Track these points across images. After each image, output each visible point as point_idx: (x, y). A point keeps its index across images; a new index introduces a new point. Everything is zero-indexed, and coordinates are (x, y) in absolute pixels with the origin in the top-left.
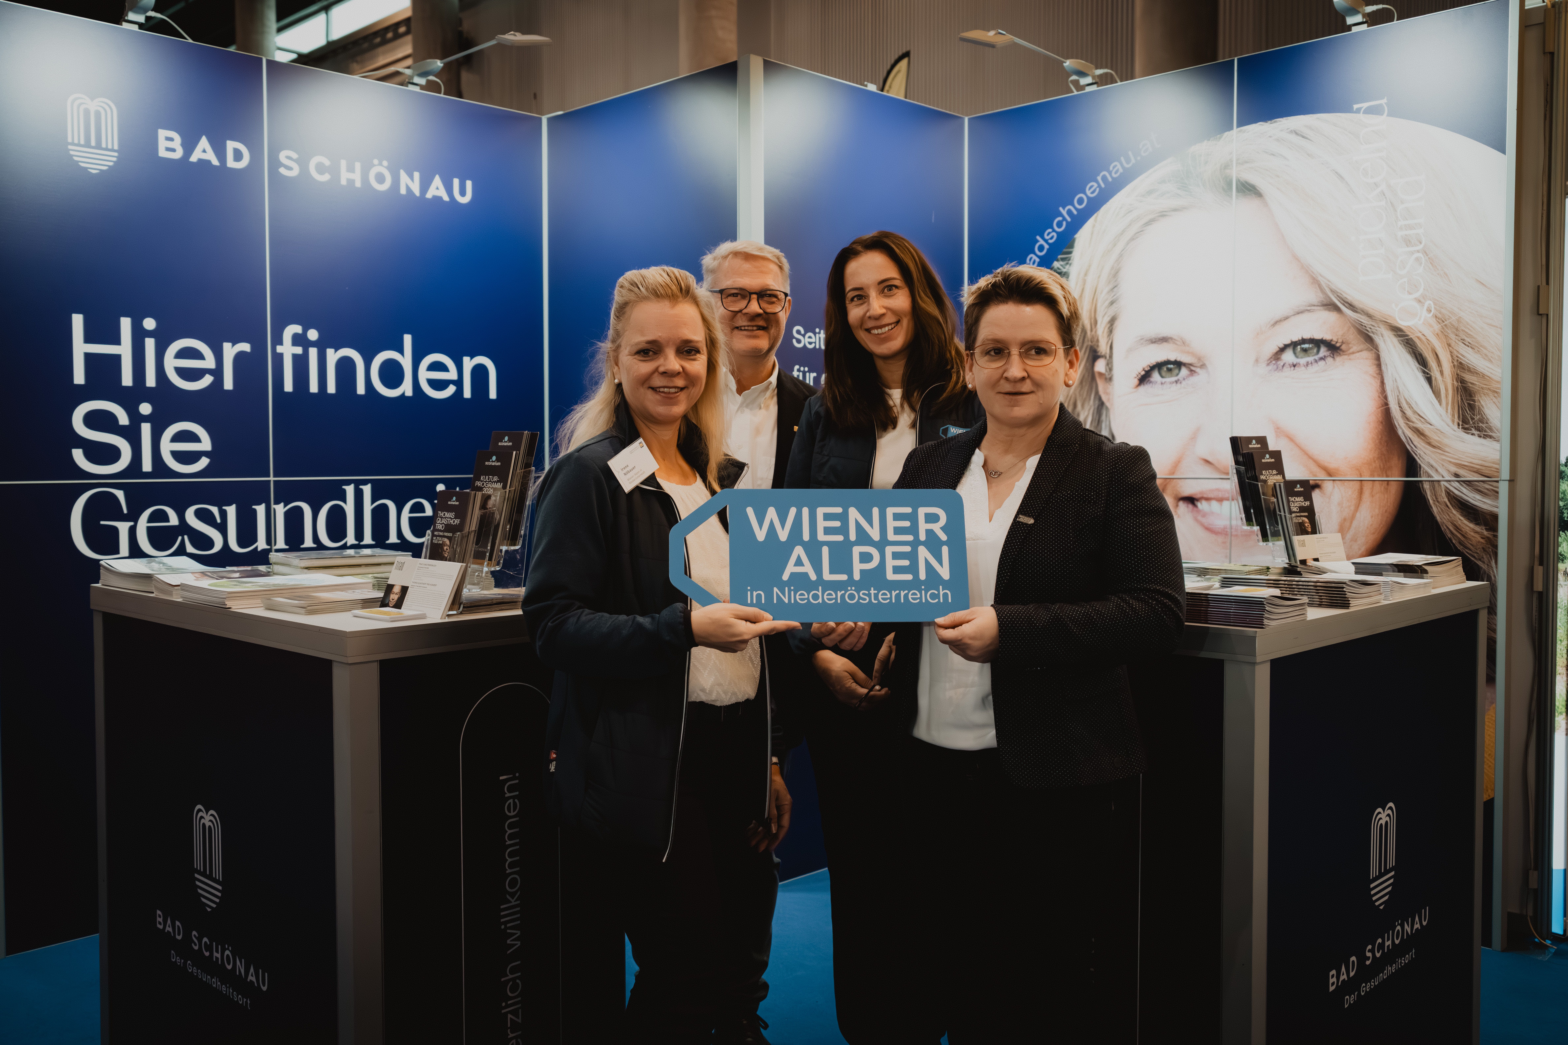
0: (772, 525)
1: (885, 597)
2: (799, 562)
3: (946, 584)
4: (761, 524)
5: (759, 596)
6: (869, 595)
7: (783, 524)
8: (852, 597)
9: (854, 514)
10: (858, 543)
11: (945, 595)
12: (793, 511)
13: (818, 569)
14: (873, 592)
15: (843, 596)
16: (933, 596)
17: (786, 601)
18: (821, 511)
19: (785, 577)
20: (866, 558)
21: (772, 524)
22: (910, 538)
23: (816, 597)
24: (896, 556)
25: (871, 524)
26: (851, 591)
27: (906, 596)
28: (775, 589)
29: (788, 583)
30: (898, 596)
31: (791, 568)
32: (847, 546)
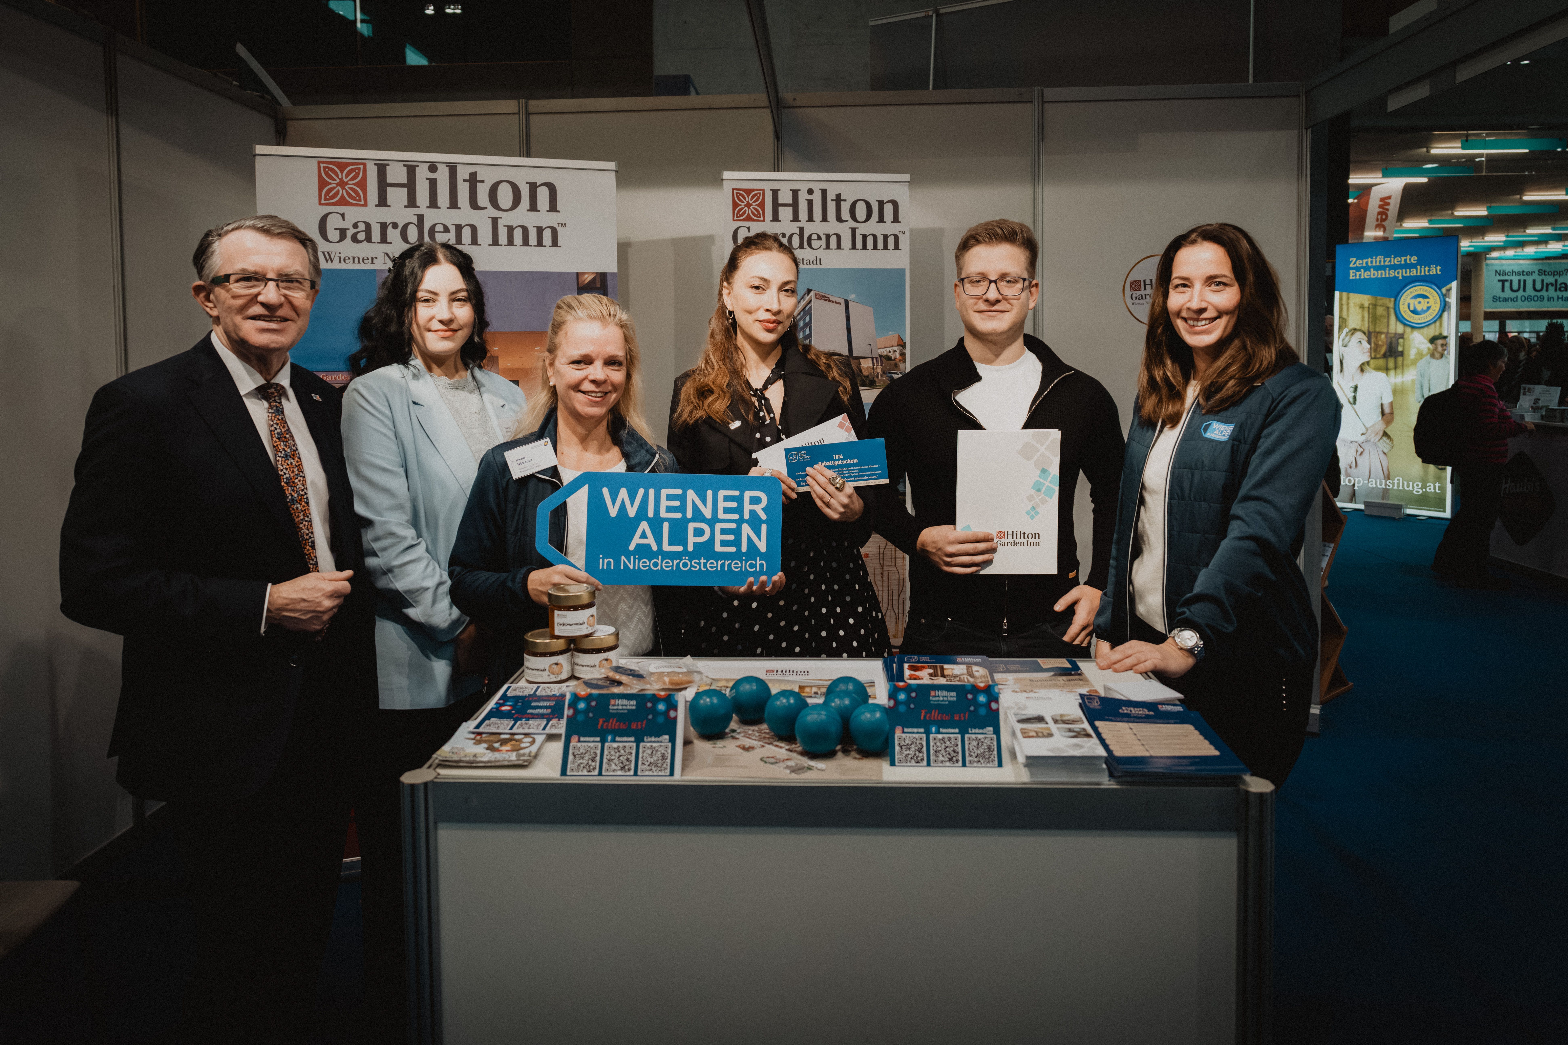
0: (623, 503)
1: (712, 565)
3: (763, 556)
4: (614, 503)
5: (609, 563)
6: (699, 564)
7: (632, 502)
8: (685, 565)
9: (691, 495)
10: (693, 520)
11: (761, 565)
12: (641, 492)
13: (659, 541)
14: (702, 561)
15: (678, 564)
16: (751, 566)
17: (631, 567)
18: (664, 492)
20: (699, 532)
22: (736, 517)
23: (656, 564)
24: (724, 531)
25: (705, 504)
26: (685, 560)
27: (730, 565)
28: (623, 558)
29: (634, 553)
30: (723, 565)
31: (636, 540)
32: (685, 522)
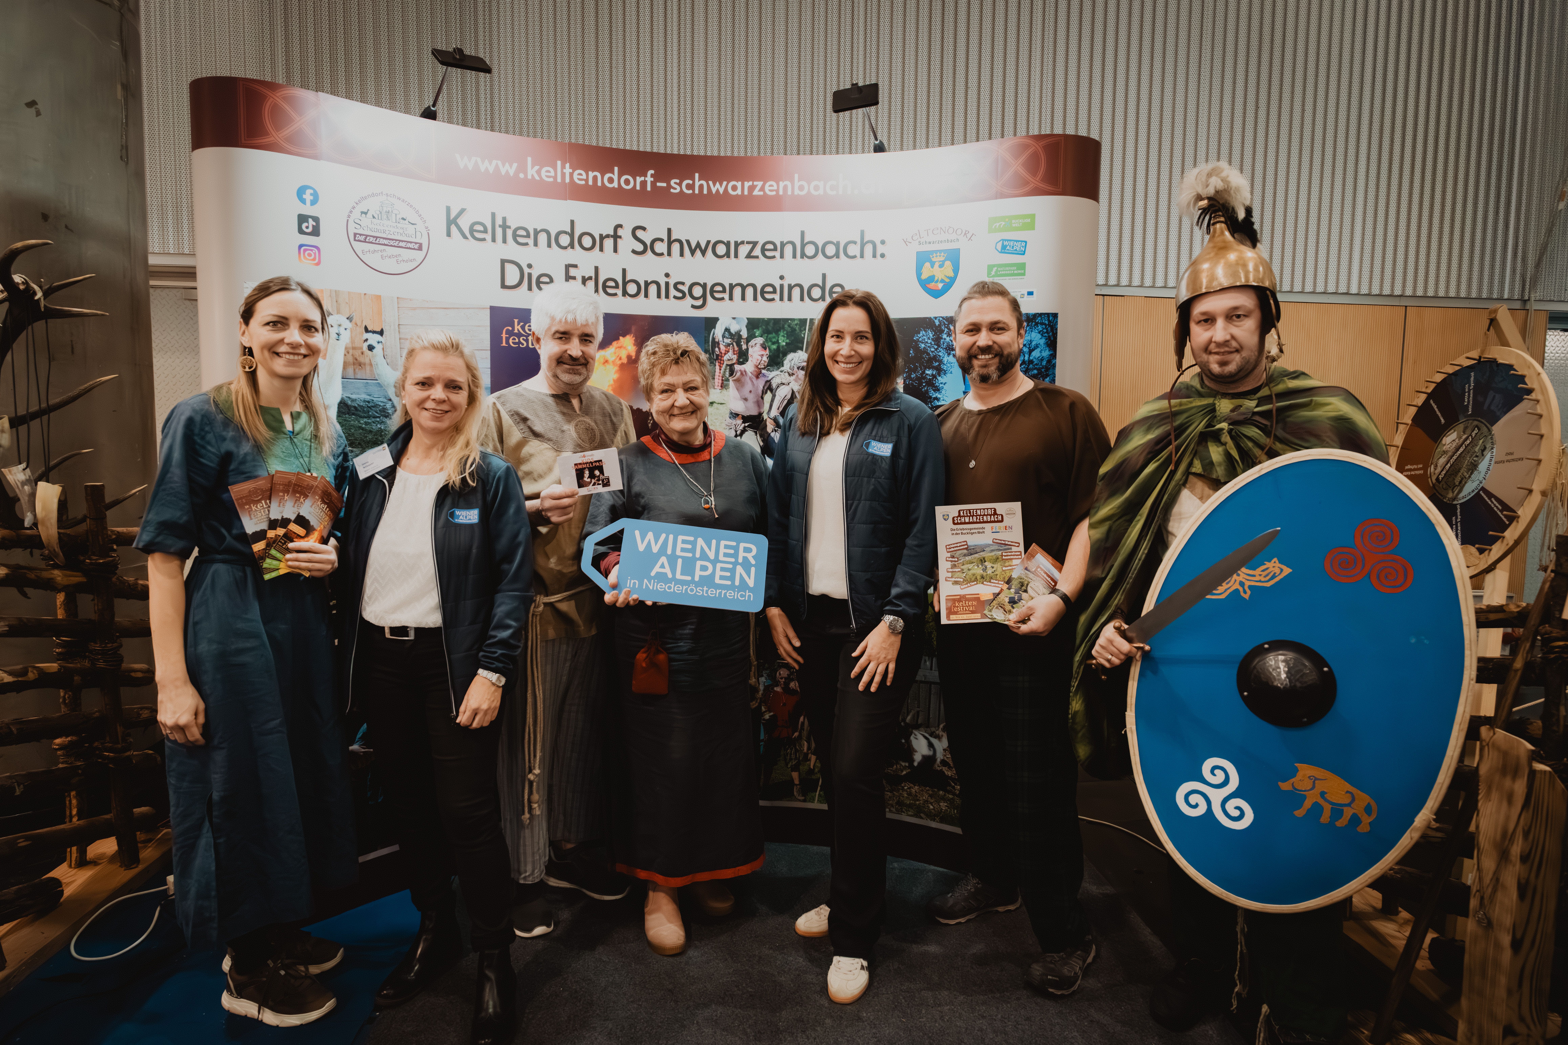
2: (662, 566)
19: (653, 574)
21: (649, 542)
